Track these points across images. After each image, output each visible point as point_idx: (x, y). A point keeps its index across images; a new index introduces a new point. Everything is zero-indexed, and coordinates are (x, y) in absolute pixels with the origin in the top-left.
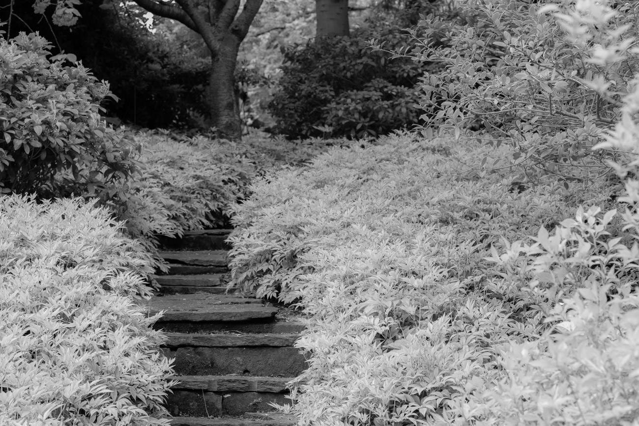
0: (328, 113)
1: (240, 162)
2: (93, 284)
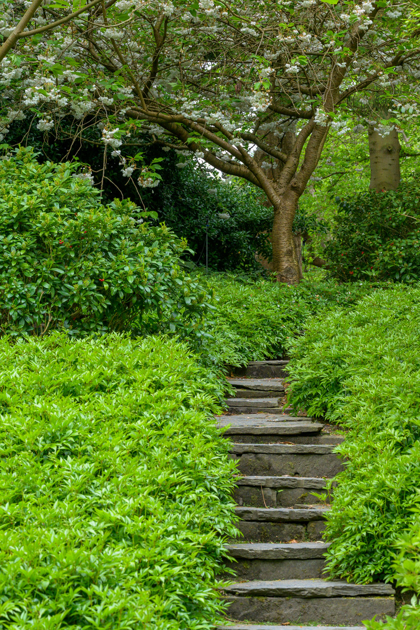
0: (376, 258)
1: (297, 302)
2: (177, 402)
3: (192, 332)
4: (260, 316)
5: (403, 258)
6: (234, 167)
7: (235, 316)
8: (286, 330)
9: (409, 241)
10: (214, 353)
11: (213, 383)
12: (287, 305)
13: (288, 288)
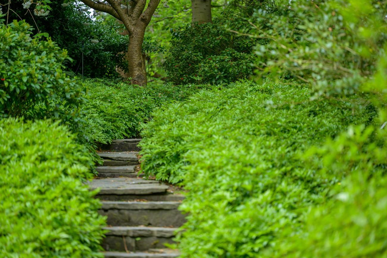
0: (199, 69)
1: (146, 98)
3: (71, 118)
4: (121, 108)
5: (218, 69)
6: (102, 5)
7: (102, 108)
8: (139, 117)
9: (222, 56)
10: (87, 133)
12: (139, 100)
13: (140, 88)
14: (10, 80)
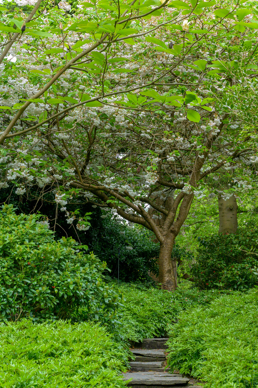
0: (222, 275)
1: (174, 302)
2: (99, 364)
3: (109, 320)
4: (151, 311)
5: (239, 275)
6: (136, 218)
7: (135, 310)
8: (167, 319)
9: (243, 265)
10: (122, 333)
11: (121, 352)
12: (167, 304)
13: (168, 293)
14: (59, 288)
